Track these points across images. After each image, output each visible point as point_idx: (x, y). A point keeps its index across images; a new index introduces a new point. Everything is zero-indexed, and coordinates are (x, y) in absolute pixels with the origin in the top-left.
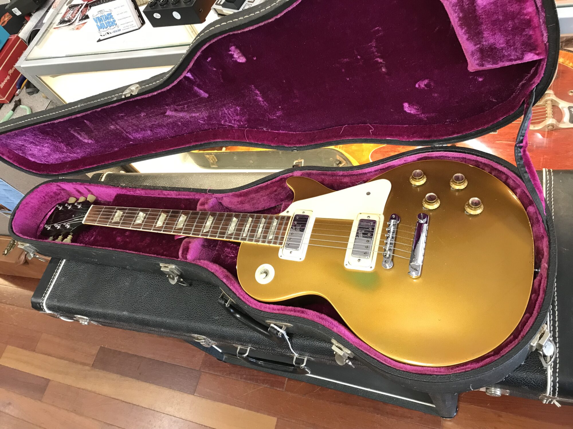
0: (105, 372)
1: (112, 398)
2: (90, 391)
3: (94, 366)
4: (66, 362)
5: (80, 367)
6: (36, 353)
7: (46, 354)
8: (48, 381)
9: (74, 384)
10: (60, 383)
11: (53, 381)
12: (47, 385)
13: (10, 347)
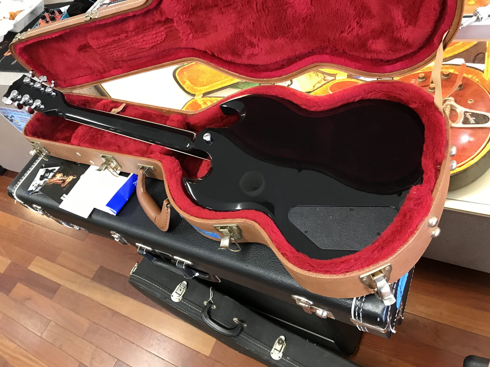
0: (100, 285)
1: (101, 304)
2: (87, 297)
3: (93, 279)
4: (75, 273)
5: (84, 278)
6: (56, 264)
7: (62, 266)
8: (60, 285)
9: (77, 291)
10: (68, 288)
11: (63, 286)
12: (58, 288)
13: (38, 257)
